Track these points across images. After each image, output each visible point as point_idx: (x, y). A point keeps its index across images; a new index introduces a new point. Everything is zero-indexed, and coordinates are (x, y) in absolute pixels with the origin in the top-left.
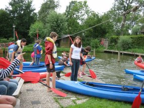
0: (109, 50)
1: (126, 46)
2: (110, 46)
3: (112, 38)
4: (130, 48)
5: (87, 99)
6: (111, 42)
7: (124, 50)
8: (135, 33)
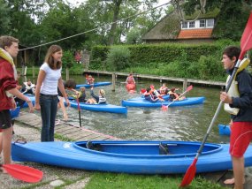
0: (92, 71)
1: (122, 63)
2: (94, 64)
3: (96, 49)
4: (127, 66)
5: (87, 180)
6: (95, 56)
7: (118, 70)
8: (133, 40)
